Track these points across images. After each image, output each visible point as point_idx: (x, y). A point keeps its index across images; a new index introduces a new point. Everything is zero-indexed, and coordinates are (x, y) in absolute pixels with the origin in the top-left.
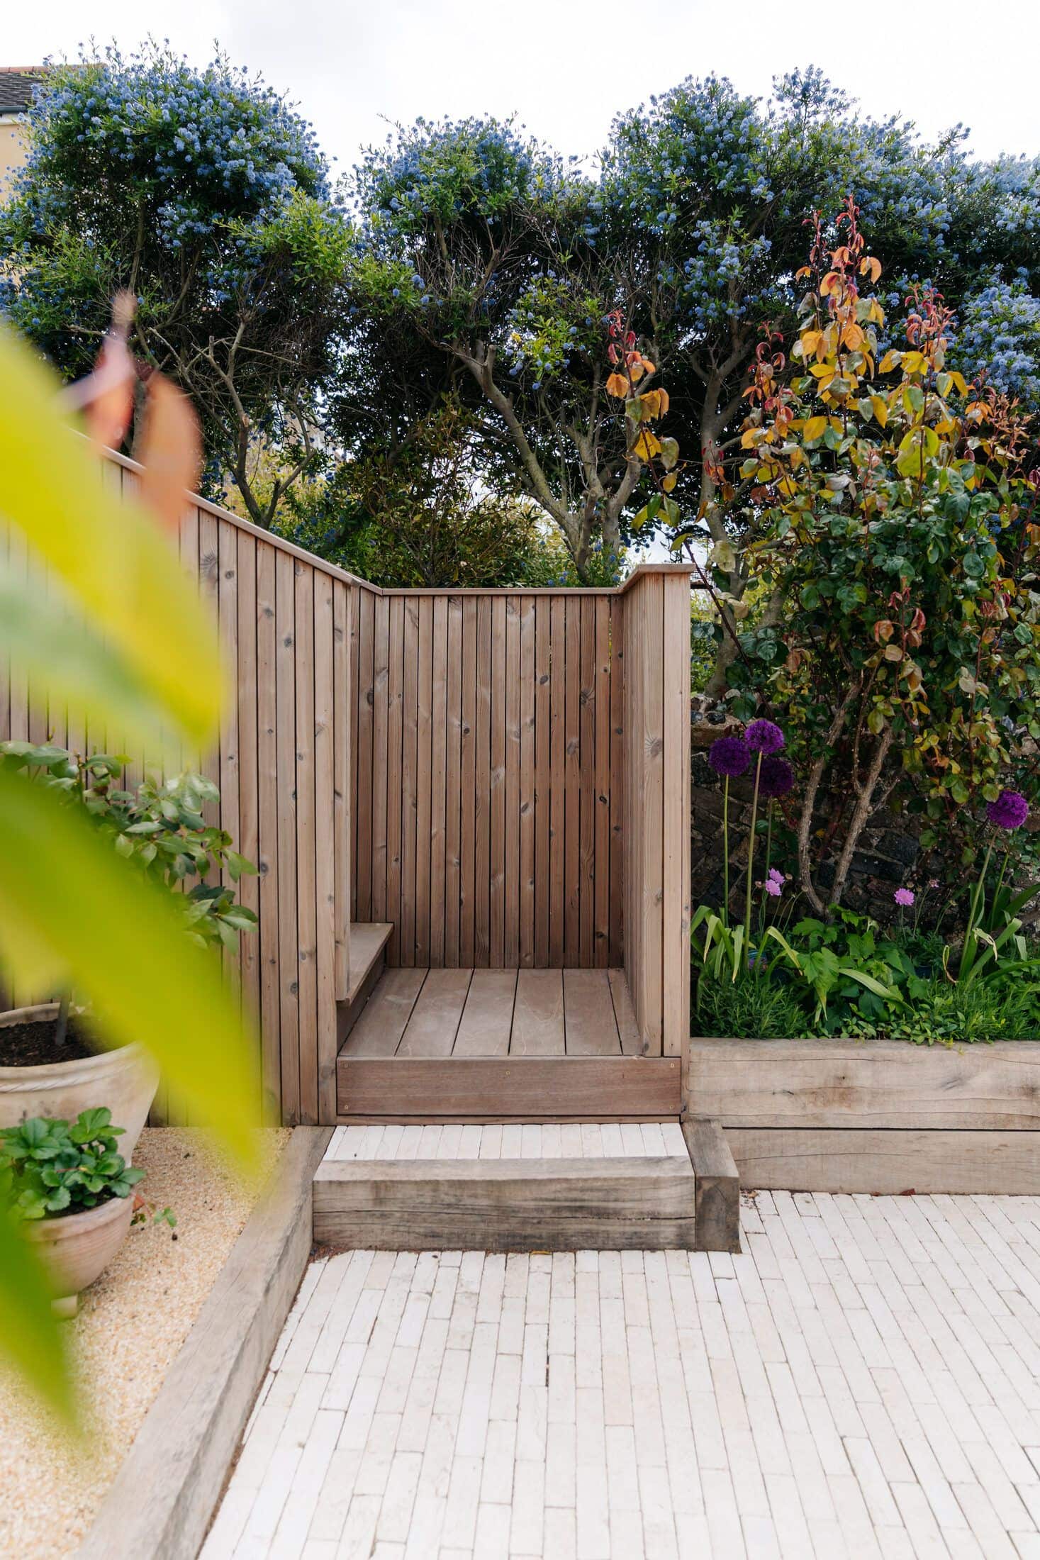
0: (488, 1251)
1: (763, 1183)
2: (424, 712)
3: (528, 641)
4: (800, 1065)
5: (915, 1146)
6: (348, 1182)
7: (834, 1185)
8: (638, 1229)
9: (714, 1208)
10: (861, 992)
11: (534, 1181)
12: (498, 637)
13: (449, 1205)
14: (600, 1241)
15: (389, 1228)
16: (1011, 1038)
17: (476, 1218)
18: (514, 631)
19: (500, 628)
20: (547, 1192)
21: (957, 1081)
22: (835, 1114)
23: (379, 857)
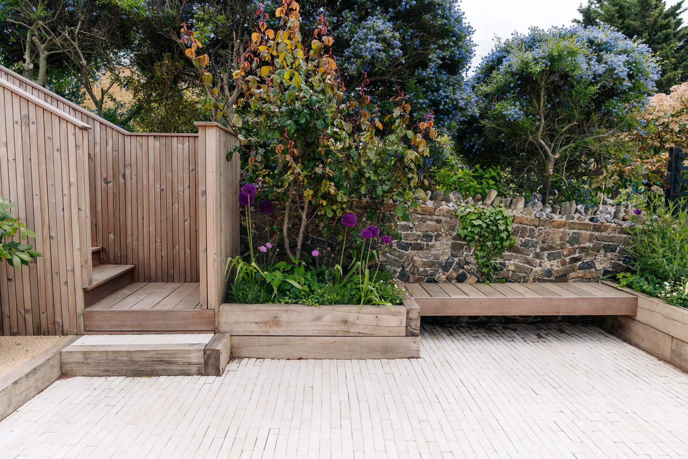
0: (127, 376)
1: (247, 356)
2: (145, 182)
3: (186, 155)
4: (260, 313)
5: (303, 342)
6: (74, 352)
7: (273, 356)
8: (183, 368)
9: (211, 360)
10: (292, 287)
11: (144, 351)
12: (174, 153)
13: (113, 360)
14: (169, 372)
15: (90, 369)
16: (343, 304)
17: (123, 364)
18: (180, 151)
19: (175, 149)
20: (149, 355)
21: (318, 319)
22: (274, 331)
23: (129, 239)
